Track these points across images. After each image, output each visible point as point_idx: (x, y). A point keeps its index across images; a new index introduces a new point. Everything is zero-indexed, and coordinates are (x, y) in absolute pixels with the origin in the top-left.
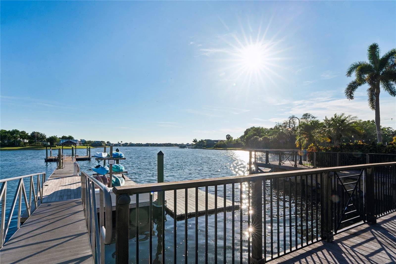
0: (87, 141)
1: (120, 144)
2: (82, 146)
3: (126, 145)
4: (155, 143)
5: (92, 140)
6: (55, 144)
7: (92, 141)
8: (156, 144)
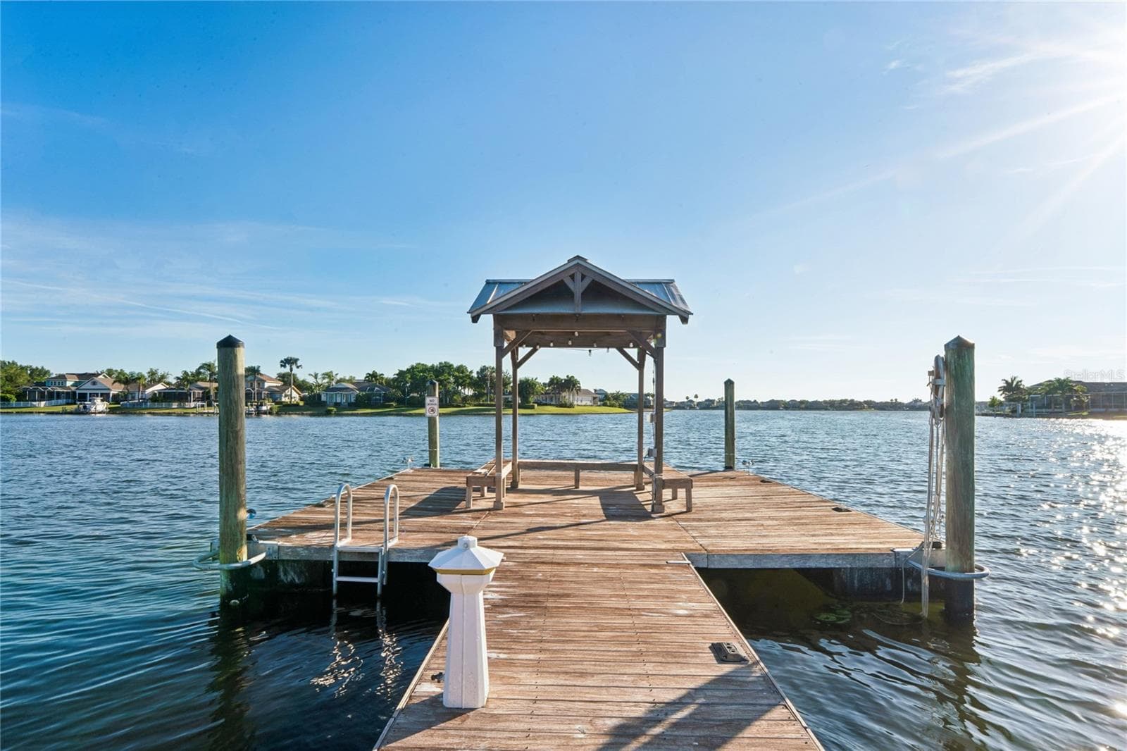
0: (609, 392)
1: (691, 401)
2: (599, 406)
3: (710, 405)
4: (798, 400)
5: (623, 392)
6: (532, 399)
7: (622, 394)
8: (802, 402)
